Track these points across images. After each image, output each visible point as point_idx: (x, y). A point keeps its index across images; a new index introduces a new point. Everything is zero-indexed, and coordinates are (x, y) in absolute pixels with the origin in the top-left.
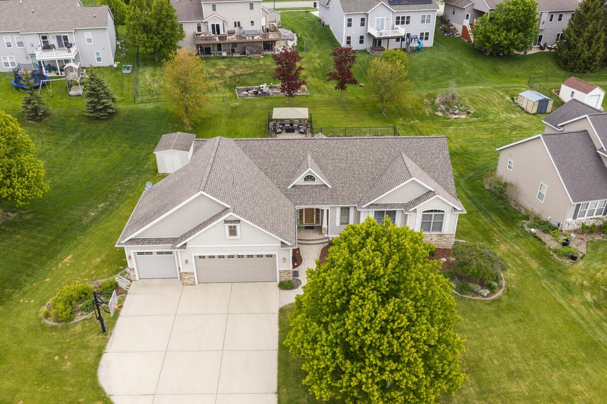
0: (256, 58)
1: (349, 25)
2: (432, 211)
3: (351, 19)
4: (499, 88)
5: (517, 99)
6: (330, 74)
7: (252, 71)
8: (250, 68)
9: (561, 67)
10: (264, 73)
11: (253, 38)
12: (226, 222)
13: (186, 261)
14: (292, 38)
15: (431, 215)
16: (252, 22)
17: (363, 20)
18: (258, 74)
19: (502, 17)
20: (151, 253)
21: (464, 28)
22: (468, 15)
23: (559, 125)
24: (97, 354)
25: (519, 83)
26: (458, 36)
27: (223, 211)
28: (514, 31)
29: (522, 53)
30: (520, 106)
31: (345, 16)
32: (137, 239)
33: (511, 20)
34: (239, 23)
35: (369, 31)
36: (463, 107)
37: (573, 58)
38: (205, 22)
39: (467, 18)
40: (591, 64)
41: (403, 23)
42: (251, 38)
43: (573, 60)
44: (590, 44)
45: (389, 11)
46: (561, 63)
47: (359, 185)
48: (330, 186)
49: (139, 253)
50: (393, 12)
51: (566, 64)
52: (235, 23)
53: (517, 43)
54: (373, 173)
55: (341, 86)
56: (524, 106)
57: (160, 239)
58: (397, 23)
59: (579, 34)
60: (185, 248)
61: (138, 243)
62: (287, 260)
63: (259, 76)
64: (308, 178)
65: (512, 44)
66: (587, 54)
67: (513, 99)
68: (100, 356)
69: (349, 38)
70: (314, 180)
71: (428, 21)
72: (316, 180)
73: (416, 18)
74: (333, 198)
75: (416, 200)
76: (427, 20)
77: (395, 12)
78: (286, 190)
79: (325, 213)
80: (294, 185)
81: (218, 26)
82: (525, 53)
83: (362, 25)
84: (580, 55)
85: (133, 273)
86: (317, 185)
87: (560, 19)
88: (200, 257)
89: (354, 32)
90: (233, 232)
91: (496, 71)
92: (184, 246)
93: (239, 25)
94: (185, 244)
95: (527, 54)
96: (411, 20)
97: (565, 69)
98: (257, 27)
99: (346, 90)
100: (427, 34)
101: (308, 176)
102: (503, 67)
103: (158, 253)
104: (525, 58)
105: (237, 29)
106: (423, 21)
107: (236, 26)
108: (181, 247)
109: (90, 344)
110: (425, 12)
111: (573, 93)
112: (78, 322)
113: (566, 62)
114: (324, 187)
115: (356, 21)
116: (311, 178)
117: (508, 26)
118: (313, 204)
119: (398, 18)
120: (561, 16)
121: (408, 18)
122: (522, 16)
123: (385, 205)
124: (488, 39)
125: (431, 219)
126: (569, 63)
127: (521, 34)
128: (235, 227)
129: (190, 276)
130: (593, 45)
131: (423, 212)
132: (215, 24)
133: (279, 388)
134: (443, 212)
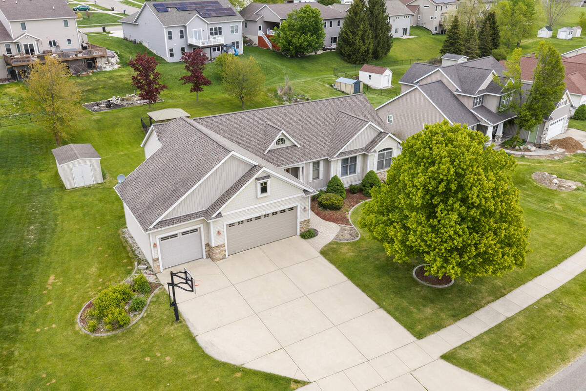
0: (85, 75)
1: (170, 38)
2: (384, 150)
3: (171, 32)
4: (317, 79)
5: (335, 85)
6: (183, 78)
7: (90, 88)
8: (87, 85)
9: (346, 61)
10: (104, 88)
11: (76, 55)
12: (258, 179)
13: (219, 232)
14: (113, 56)
15: (384, 154)
16: (69, 40)
17: (181, 32)
18: (97, 89)
19: (298, 24)
20: (175, 236)
21: (260, 38)
22: (260, 27)
23: (415, 82)
24: (189, 340)
25: (327, 75)
26: (256, 46)
27: (251, 170)
28: (309, 34)
29: (313, 54)
30: (339, 91)
31: (165, 29)
32: (165, 221)
33: (306, 25)
34: (54, 41)
35: (189, 42)
36: (300, 96)
37: (354, 52)
38: (15, 43)
39: (260, 29)
40: (367, 56)
41: (216, 34)
42: (74, 56)
43: (355, 54)
44: (363, 40)
45: (203, 23)
46: (346, 58)
47: (321, 141)
48: (299, 146)
49: (163, 239)
50: (207, 23)
51: (350, 58)
52: (50, 42)
53: (313, 44)
54: (326, 129)
55: (197, 88)
56: (343, 89)
57: (188, 215)
58: (212, 34)
59: (354, 33)
60: (221, 216)
61: (168, 225)
62: (307, 209)
63: (100, 91)
64: (279, 141)
65: (310, 45)
66: (364, 48)
67: (331, 86)
68: (193, 340)
69: (171, 50)
70: (284, 143)
71: (237, 31)
72: (286, 142)
73: (226, 29)
74: (305, 155)
75: (371, 142)
76: (235, 30)
77: (209, 23)
78: (264, 156)
79: (301, 170)
80: (269, 151)
81: (31, 45)
82: (316, 53)
83: (182, 37)
84: (359, 49)
85: (158, 264)
86: (287, 147)
87: (331, 26)
88: (230, 225)
89: (175, 44)
90: (264, 189)
91: (303, 68)
92: (220, 215)
93: (55, 45)
94: (220, 213)
95: (317, 54)
96: (222, 30)
97: (350, 62)
98: (76, 45)
99: (203, 91)
100: (237, 43)
101: (279, 139)
102: (306, 65)
103: (184, 233)
104: (316, 57)
105: (53, 49)
106: (232, 32)
107: (51, 45)
108: (217, 216)
109: (172, 335)
110: (233, 23)
111: (370, 76)
112: (137, 323)
113: (349, 56)
114: (294, 148)
115: (176, 33)
116: (281, 141)
117: (303, 30)
118: (292, 163)
119: (211, 29)
120: (331, 23)
121: (220, 28)
122: (313, 21)
123: (350, 152)
124: (290, 43)
125: (383, 158)
126: (352, 57)
127: (315, 36)
128: (266, 183)
129: (221, 249)
130: (366, 41)
131: (379, 152)
132: (28, 44)
133: (378, 304)
134: (391, 149)
